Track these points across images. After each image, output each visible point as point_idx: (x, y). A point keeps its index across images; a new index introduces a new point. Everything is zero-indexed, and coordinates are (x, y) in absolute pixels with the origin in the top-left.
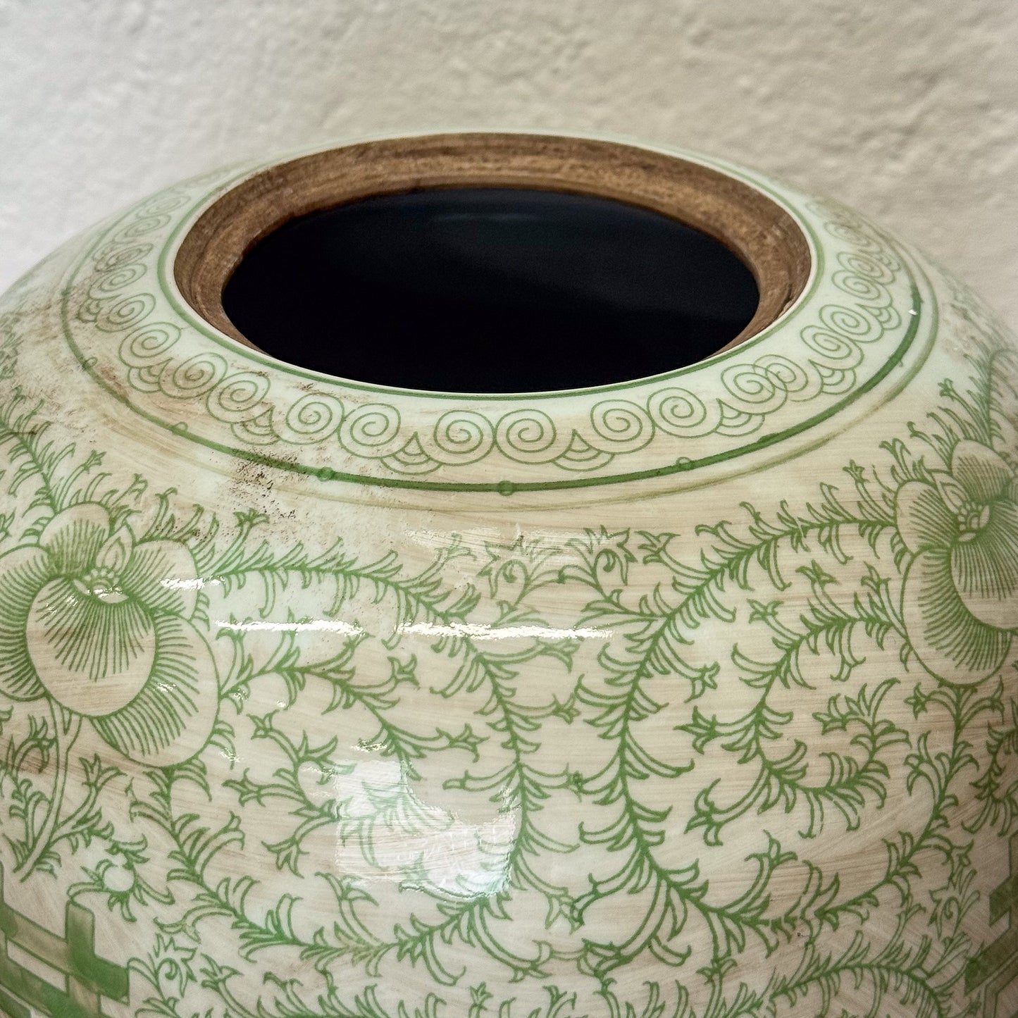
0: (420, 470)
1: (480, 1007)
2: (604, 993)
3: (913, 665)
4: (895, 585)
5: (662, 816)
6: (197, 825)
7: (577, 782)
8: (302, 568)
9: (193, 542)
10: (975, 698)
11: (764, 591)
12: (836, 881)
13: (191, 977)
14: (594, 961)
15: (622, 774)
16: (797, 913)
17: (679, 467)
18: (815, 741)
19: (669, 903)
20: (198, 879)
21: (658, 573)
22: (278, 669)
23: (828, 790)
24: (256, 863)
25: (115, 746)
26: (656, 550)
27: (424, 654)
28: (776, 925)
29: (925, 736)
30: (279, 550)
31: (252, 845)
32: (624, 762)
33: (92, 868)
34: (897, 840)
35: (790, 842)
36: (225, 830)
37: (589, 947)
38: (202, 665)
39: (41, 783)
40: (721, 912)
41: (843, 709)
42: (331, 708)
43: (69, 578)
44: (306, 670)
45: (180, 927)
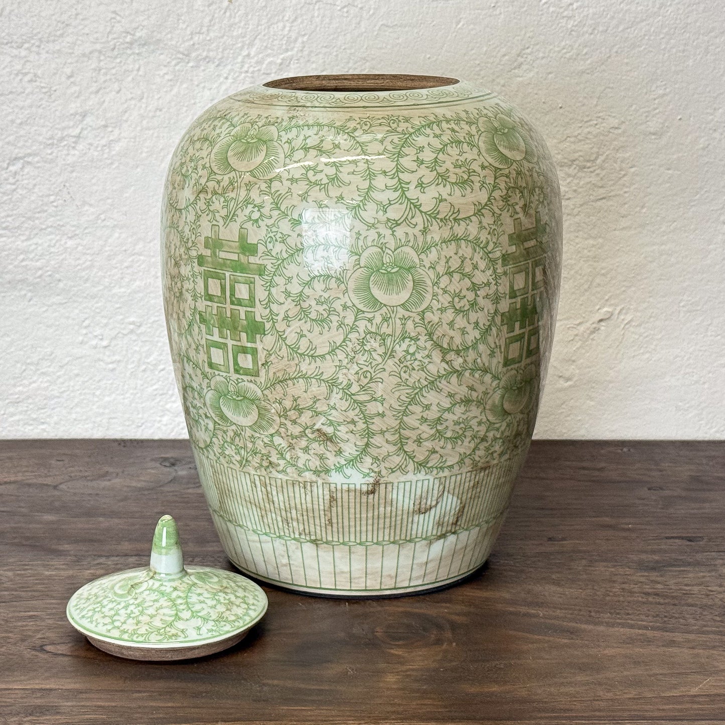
0: (341, 104)
1: (358, 238)
2: (393, 235)
3: (481, 157)
4: (477, 137)
5: (409, 183)
6: (279, 193)
7: (385, 173)
8: (308, 126)
9: (276, 124)
10: (501, 172)
11: (438, 132)
12: (459, 210)
13: (276, 240)
14: (390, 224)
15: (397, 171)
16: (447, 217)
17: (414, 105)
18: (451, 167)
19: (410, 208)
20: (279, 209)
21: (407, 124)
22: (302, 148)
23: (456, 183)
24: (296, 200)
25: (255, 177)
26: (407, 120)
27: (342, 141)
28: (441, 220)
29: (485, 177)
30: (301, 123)
31: (295, 195)
32: (397, 168)
33: (247, 214)
34: (477, 203)
35: (445, 196)
36: (287, 193)
37: (388, 220)
38: (280, 151)
39: (233, 195)
40: (425, 213)
41: (460, 163)
42: (316, 156)
43: (240, 140)
44: (309, 148)
45: (273, 225)
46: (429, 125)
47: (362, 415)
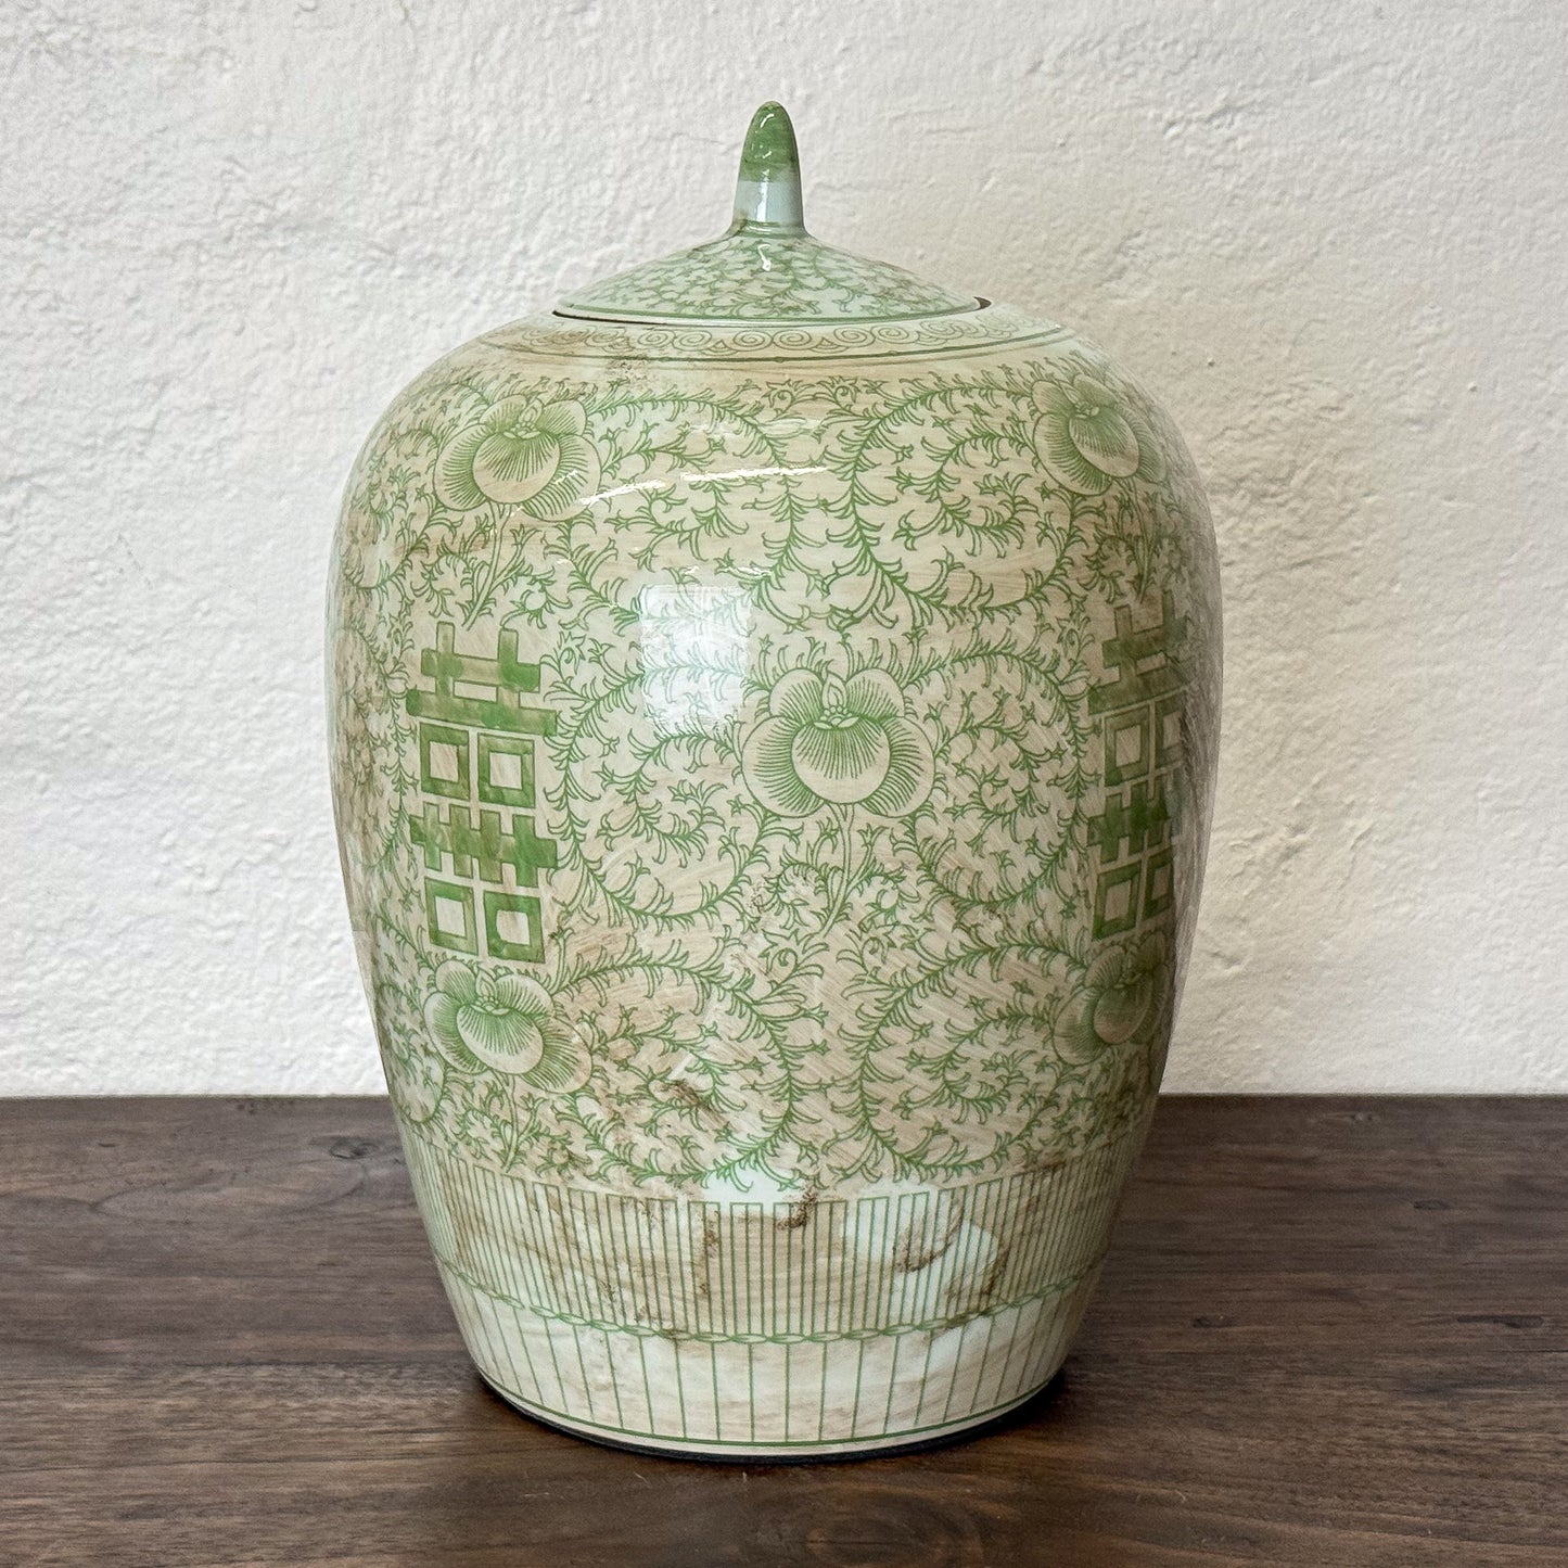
0: (726, 353)
1: (766, 652)
2: (844, 643)
3: (1040, 468)
4: (1030, 426)
5: (878, 528)
6: (588, 550)
7: (825, 504)
8: (652, 400)
9: (581, 398)
10: (1084, 504)
11: (943, 413)
12: (991, 589)
13: (582, 657)
14: (837, 620)
15: (852, 501)
16: (966, 604)
17: (890, 354)
18: (975, 496)
19: (883, 584)
20: (588, 586)
21: (874, 398)
22: (638, 451)
23: (984, 528)
24: (625, 567)
25: (535, 516)
26: (874, 388)
27: (728, 436)
28: (953, 610)
29: (1050, 513)
30: (637, 394)
31: (623, 556)
32: (854, 494)
33: (517, 599)
34: (1032, 573)
35: (960, 556)
36: (606, 550)
37: (834, 610)
38: (591, 457)
39: (483, 555)
40: (916, 595)
41: (994, 483)
42: (672, 468)
43: (501, 433)
44: (654, 450)
45: (575, 623)
46: (924, 399)
47: (776, 1051)
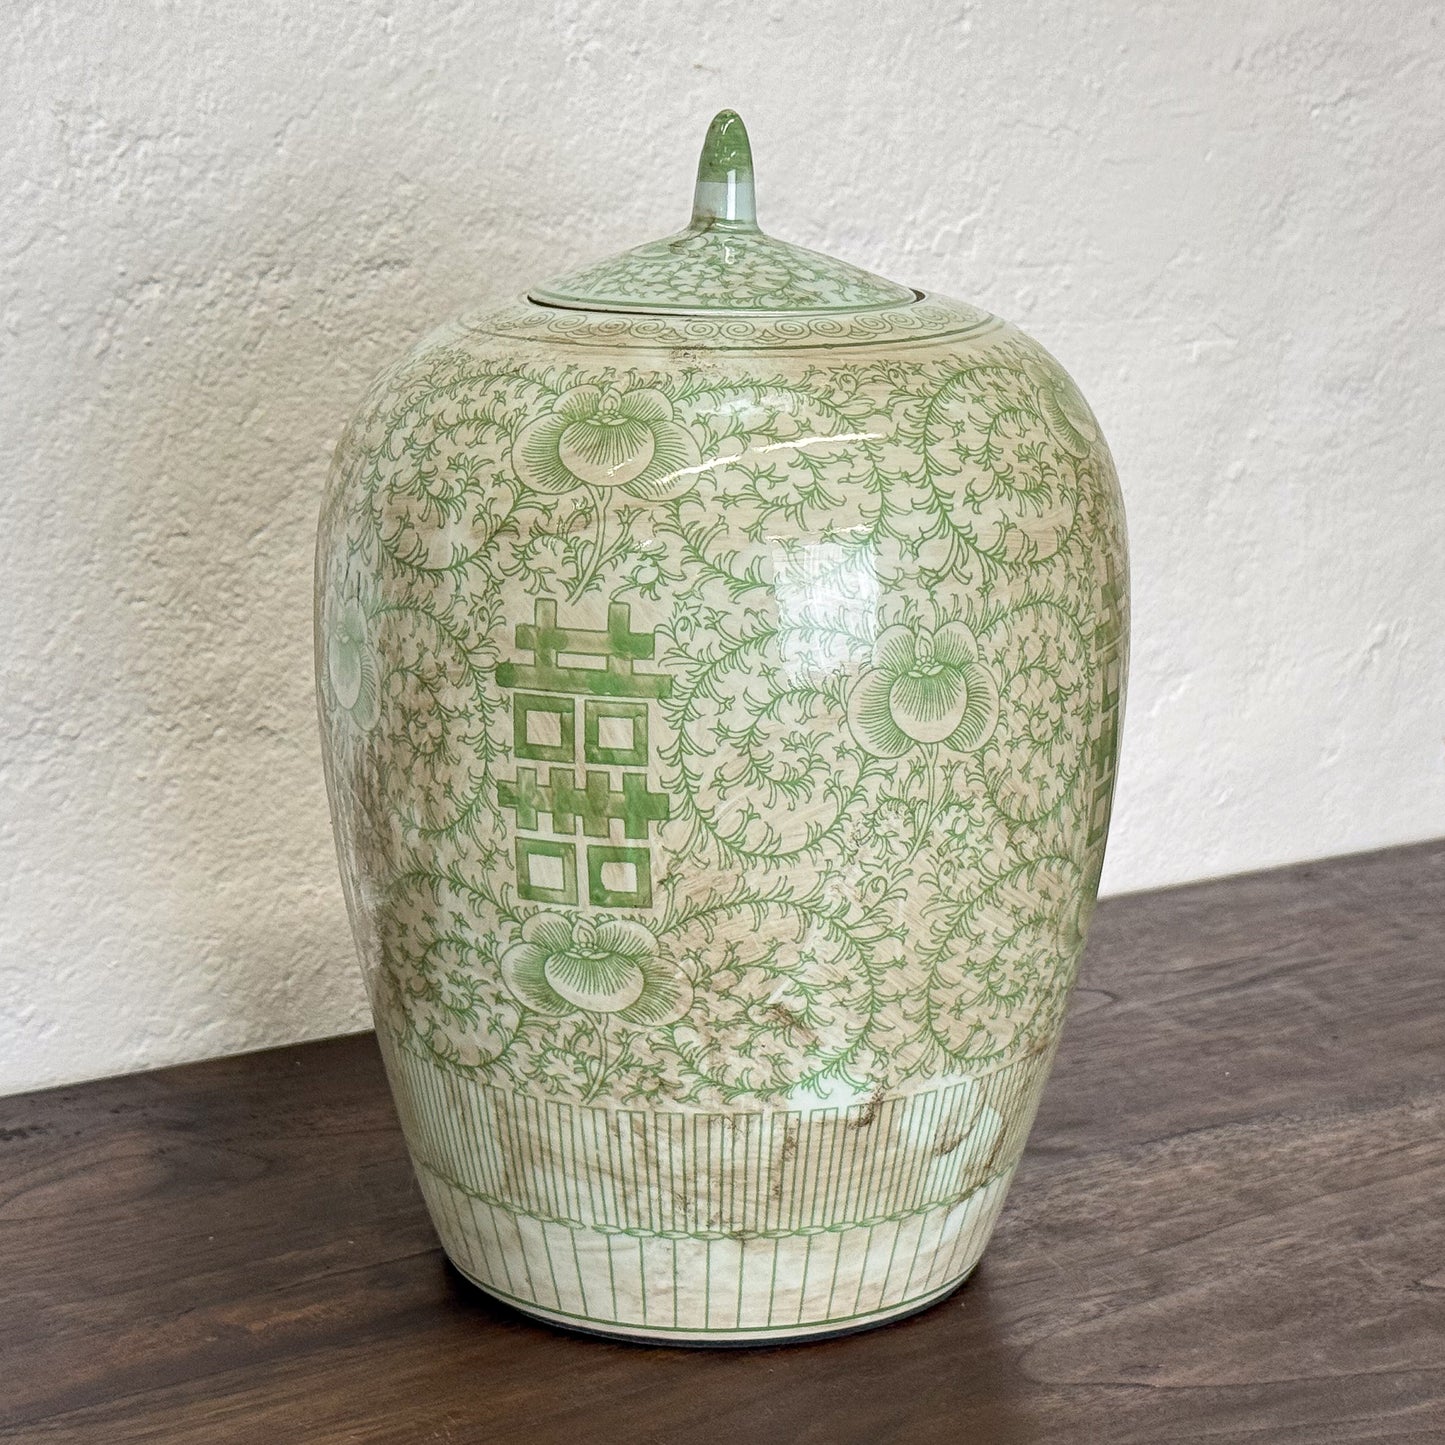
0: (776, 342)
2: (932, 600)
3: (1050, 437)
4: (1034, 399)
5: (951, 496)
6: (698, 527)
7: (907, 476)
8: (731, 387)
9: (659, 387)
10: (1081, 466)
11: (975, 391)
12: (1036, 545)
13: (698, 625)
14: (926, 579)
15: (928, 473)
16: (1020, 560)
17: (911, 339)
18: (1015, 463)
19: (959, 546)
20: (702, 560)
21: (920, 379)
22: (733, 434)
23: (1025, 492)
24: (737, 540)
25: (639, 496)
26: (916, 370)
27: (812, 417)
28: (1011, 565)
29: (1064, 476)
30: (714, 382)
31: (733, 529)
32: (928, 466)
33: (628, 574)
34: (1060, 529)
35: (1013, 518)
36: (716, 525)
37: (923, 570)
38: (686, 440)
39: (588, 535)
40: (985, 553)
41: (1025, 451)
43: (583, 421)
44: (750, 432)
45: (690, 593)
46: (957, 377)
